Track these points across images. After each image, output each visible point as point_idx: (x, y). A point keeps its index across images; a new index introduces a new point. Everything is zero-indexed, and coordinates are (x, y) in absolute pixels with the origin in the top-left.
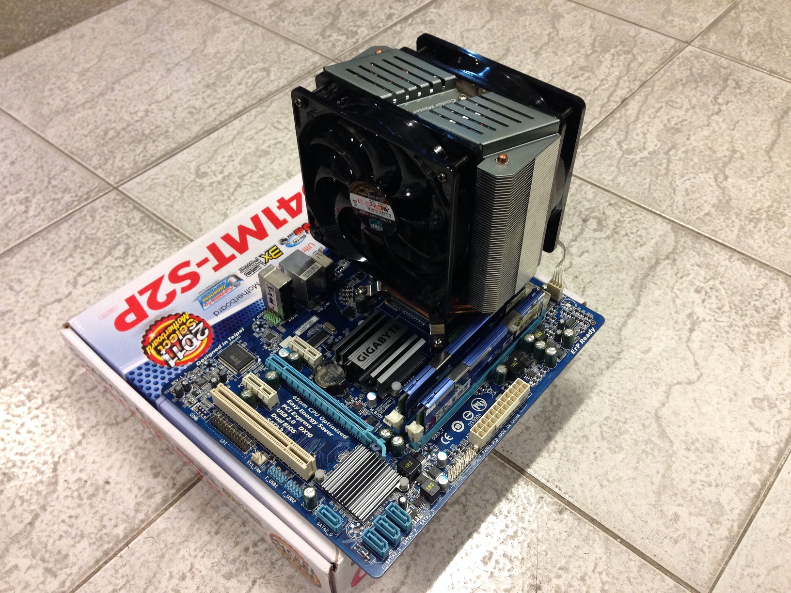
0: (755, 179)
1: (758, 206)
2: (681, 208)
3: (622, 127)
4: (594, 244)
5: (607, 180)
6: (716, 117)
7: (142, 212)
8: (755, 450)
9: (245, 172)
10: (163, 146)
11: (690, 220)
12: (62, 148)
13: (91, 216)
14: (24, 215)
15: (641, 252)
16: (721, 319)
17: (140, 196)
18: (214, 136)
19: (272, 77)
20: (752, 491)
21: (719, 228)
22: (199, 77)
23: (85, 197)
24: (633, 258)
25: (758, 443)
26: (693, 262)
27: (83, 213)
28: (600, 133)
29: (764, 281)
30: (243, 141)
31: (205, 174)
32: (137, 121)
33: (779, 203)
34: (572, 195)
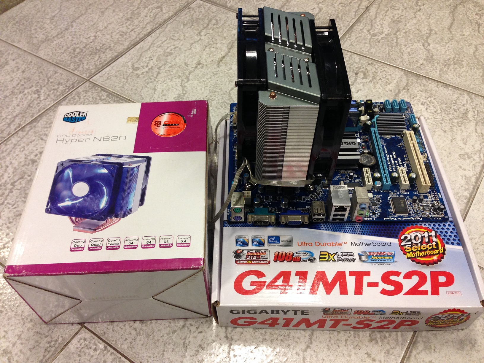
0: (445, 44)
1: (448, 57)
2: (407, 62)
3: (369, 22)
4: (363, 86)
5: (365, 51)
6: (419, 13)
7: (107, 92)
8: (464, 179)
9: (160, 65)
10: (109, 55)
11: (414, 68)
12: (50, 61)
13: (78, 96)
14: (38, 99)
15: (389, 87)
16: (437, 117)
17: (104, 83)
18: (138, 47)
19: (164, 11)
20: (466, 199)
21: (429, 71)
22: (121, 14)
23: (71, 86)
24: (386, 91)
25: (465, 176)
26: (418, 90)
27: (73, 95)
28: (357, 26)
29: (457, 96)
30: (155, 48)
31: (138, 69)
32: (91, 42)
33: (459, 55)
34: (347, 61)
